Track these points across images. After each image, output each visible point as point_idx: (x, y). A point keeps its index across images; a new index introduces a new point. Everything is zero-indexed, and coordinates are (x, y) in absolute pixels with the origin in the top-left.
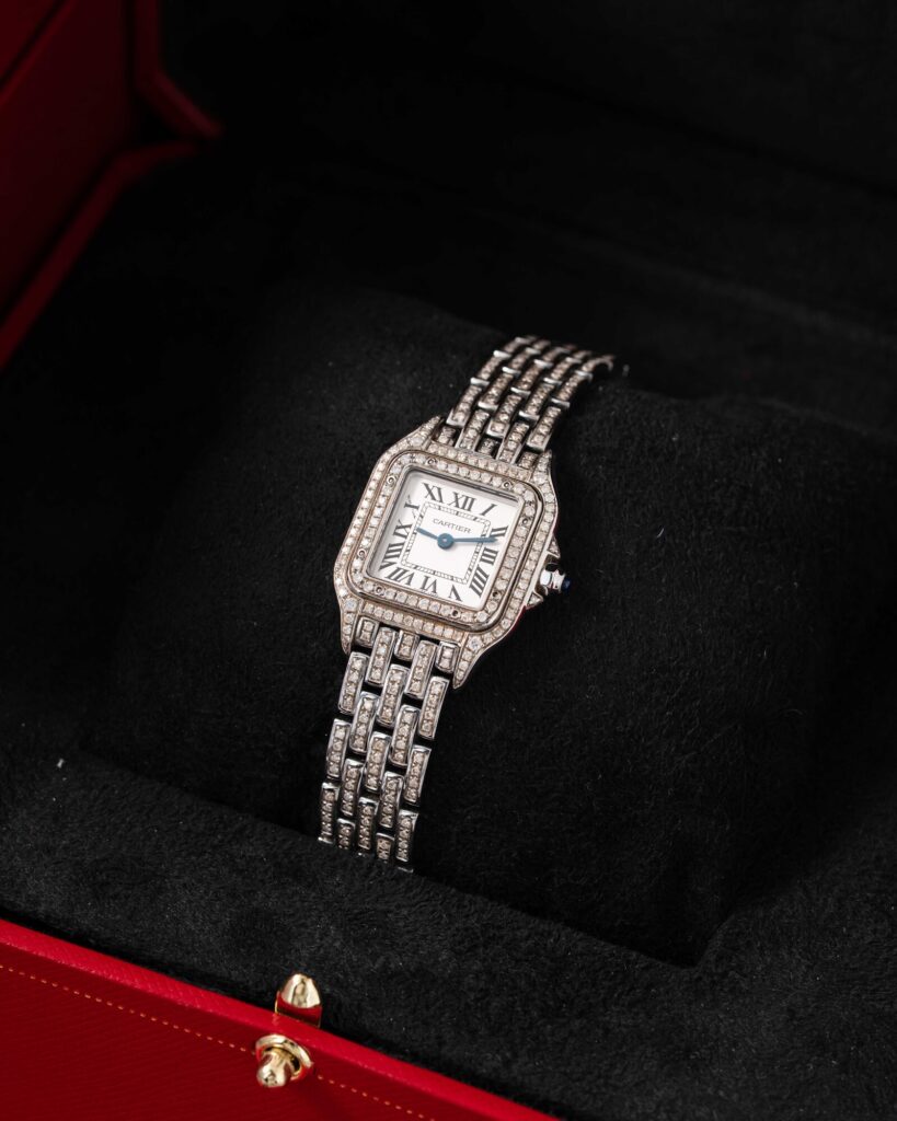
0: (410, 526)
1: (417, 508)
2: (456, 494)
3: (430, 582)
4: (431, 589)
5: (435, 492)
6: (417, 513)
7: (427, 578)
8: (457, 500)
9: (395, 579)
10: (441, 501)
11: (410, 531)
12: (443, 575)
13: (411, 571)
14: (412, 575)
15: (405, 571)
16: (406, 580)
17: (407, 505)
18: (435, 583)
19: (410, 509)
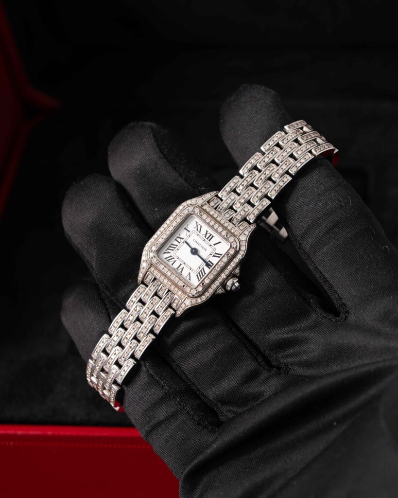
0: (183, 239)
1: (189, 231)
2: (207, 231)
3: (181, 267)
4: (180, 270)
5: (199, 227)
6: (188, 233)
7: (181, 265)
8: (206, 234)
9: (168, 260)
10: (200, 232)
11: (182, 241)
12: (188, 266)
13: (176, 259)
14: (175, 261)
15: (173, 258)
16: (172, 263)
17: (185, 229)
18: (183, 268)
19: (186, 231)
